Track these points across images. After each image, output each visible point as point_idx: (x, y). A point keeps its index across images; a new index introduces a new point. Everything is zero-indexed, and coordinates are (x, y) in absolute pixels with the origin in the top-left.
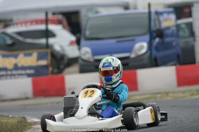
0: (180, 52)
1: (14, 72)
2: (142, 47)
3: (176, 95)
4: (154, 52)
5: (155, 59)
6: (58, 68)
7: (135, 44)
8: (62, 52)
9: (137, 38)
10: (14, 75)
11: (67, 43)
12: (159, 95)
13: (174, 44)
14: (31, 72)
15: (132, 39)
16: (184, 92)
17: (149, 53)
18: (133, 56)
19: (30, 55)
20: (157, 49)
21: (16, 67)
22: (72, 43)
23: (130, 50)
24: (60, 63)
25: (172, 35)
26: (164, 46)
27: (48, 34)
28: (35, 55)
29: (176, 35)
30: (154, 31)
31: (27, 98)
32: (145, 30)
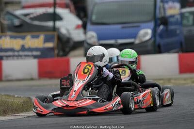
0: (183, 40)
1: (21, 53)
2: (146, 34)
3: (178, 82)
4: (158, 39)
5: (159, 46)
6: (64, 51)
7: (140, 30)
8: (68, 36)
9: (142, 25)
10: (21, 56)
11: (74, 26)
12: (161, 82)
13: (178, 32)
14: (38, 53)
15: (137, 25)
16: (185, 79)
17: (153, 40)
18: (137, 42)
19: (37, 37)
20: (161, 36)
21: (23, 48)
22: (78, 27)
23: (134, 36)
24: (66, 46)
25: (176, 23)
26: (167, 33)
27: (55, 17)
28: (42, 37)
29: (180, 23)
30: (159, 19)
31: (32, 79)
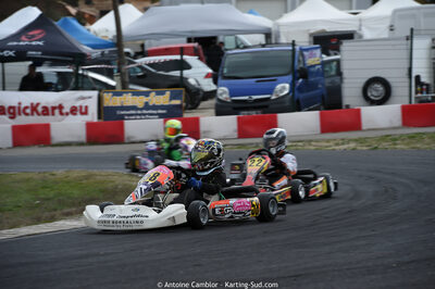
0: (325, 93)
1: (145, 112)
2: (284, 88)
3: (319, 144)
4: (296, 93)
5: (298, 101)
7: (276, 85)
8: (197, 87)
9: (280, 79)
10: (144, 115)
12: (300, 144)
14: (164, 112)
15: (274, 79)
16: (328, 141)
17: (291, 94)
18: (273, 97)
19: (163, 93)
20: (300, 89)
21: (147, 107)
22: (208, 76)
23: (271, 91)
25: (317, 73)
26: (308, 86)
27: (184, 66)
28: (168, 93)
29: (322, 73)
30: (298, 71)
32: (288, 70)
